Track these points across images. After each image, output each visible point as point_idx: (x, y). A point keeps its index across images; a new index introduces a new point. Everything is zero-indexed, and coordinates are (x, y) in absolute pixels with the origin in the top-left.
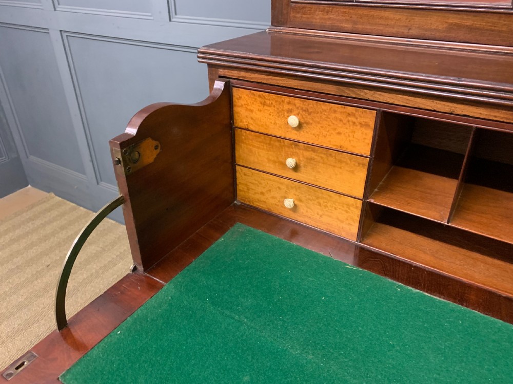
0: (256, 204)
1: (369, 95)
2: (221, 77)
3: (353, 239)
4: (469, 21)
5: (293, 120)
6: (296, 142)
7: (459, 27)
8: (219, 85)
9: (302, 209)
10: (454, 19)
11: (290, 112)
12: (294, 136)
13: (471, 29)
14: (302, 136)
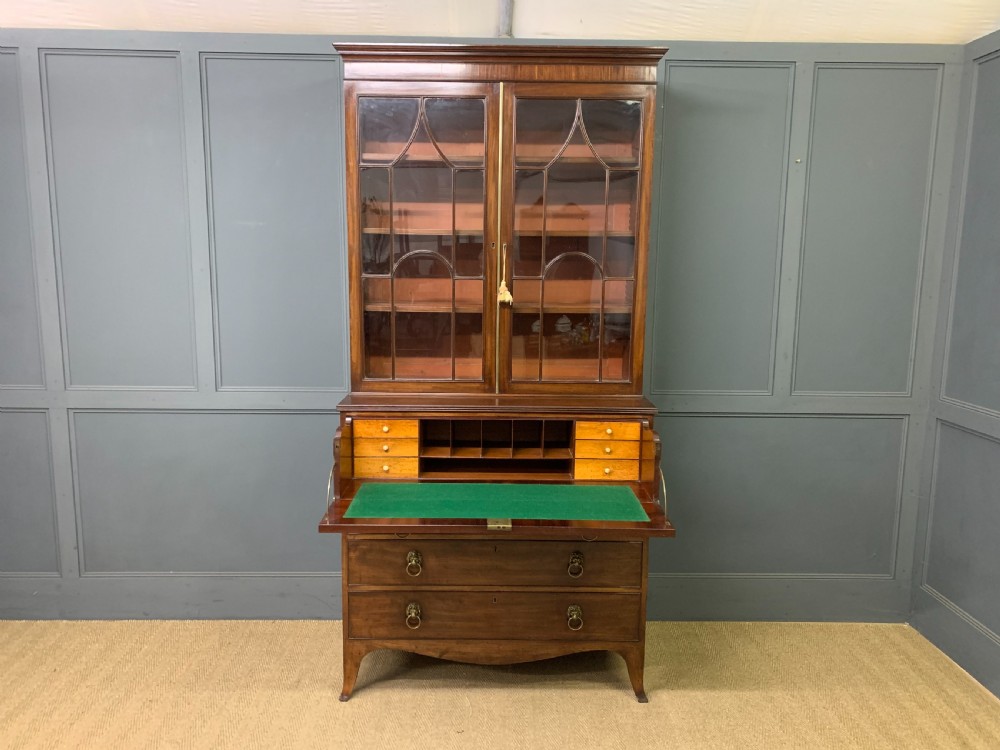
0: (366, 476)
1: (414, 414)
2: (348, 416)
3: (417, 478)
4: (439, 385)
5: (386, 429)
6: (386, 439)
7: (436, 388)
8: (348, 419)
9: (392, 471)
10: (434, 385)
11: (383, 426)
12: (385, 436)
13: (440, 388)
14: (389, 435)
